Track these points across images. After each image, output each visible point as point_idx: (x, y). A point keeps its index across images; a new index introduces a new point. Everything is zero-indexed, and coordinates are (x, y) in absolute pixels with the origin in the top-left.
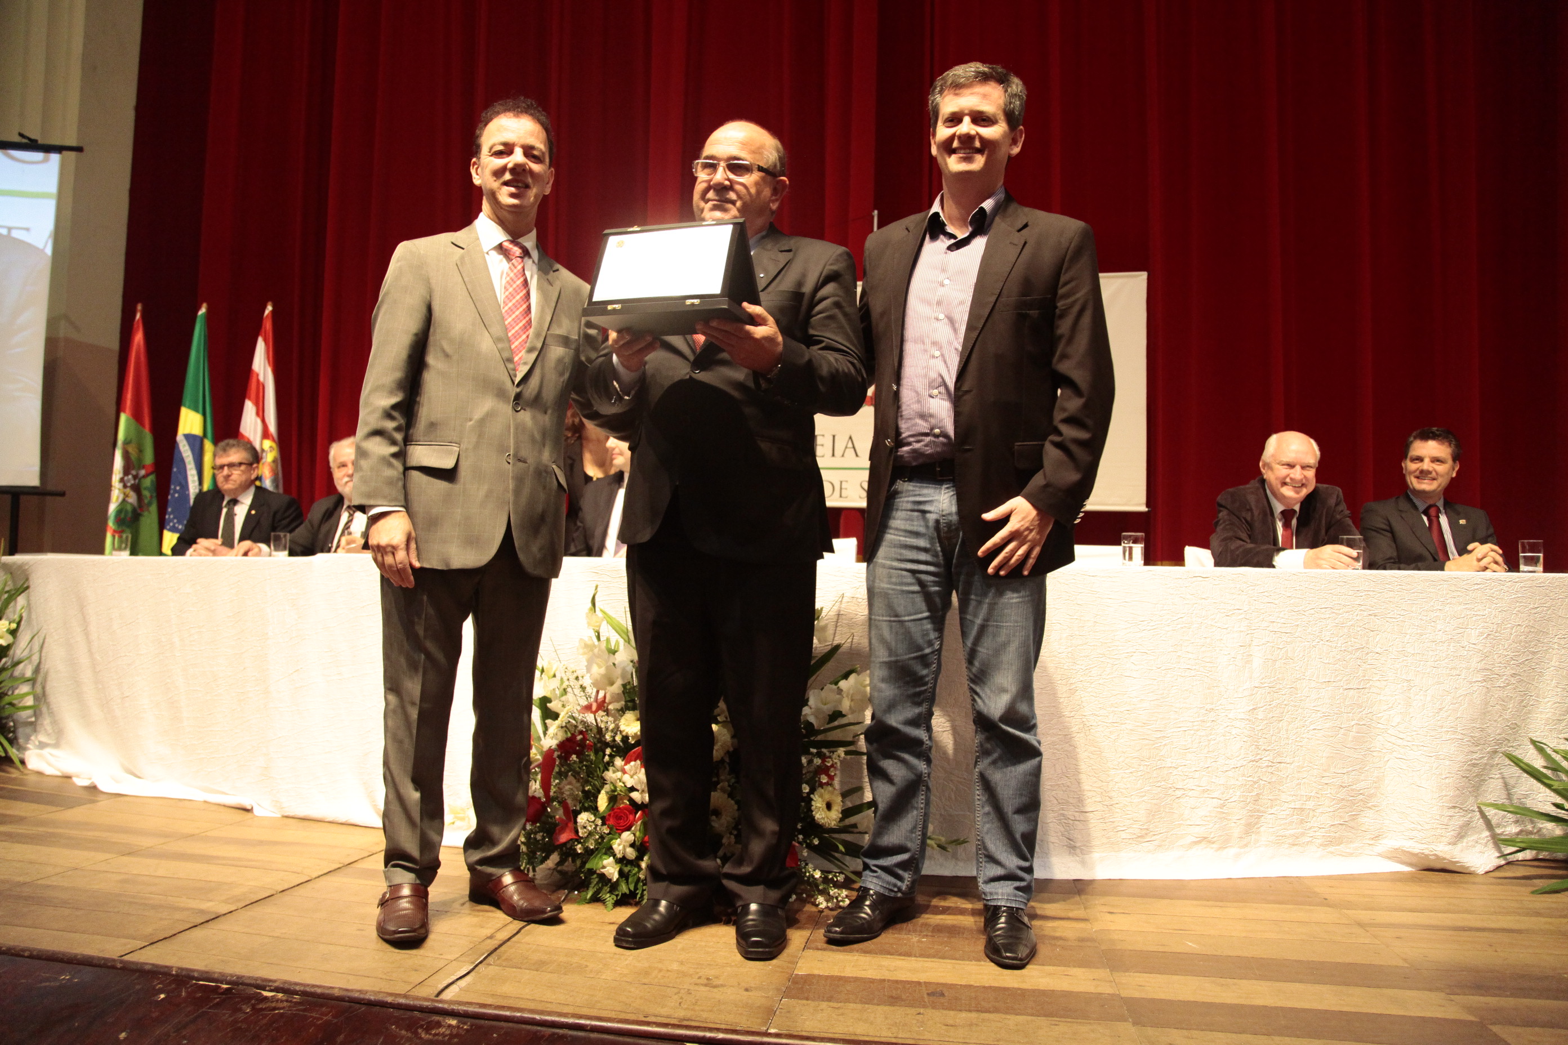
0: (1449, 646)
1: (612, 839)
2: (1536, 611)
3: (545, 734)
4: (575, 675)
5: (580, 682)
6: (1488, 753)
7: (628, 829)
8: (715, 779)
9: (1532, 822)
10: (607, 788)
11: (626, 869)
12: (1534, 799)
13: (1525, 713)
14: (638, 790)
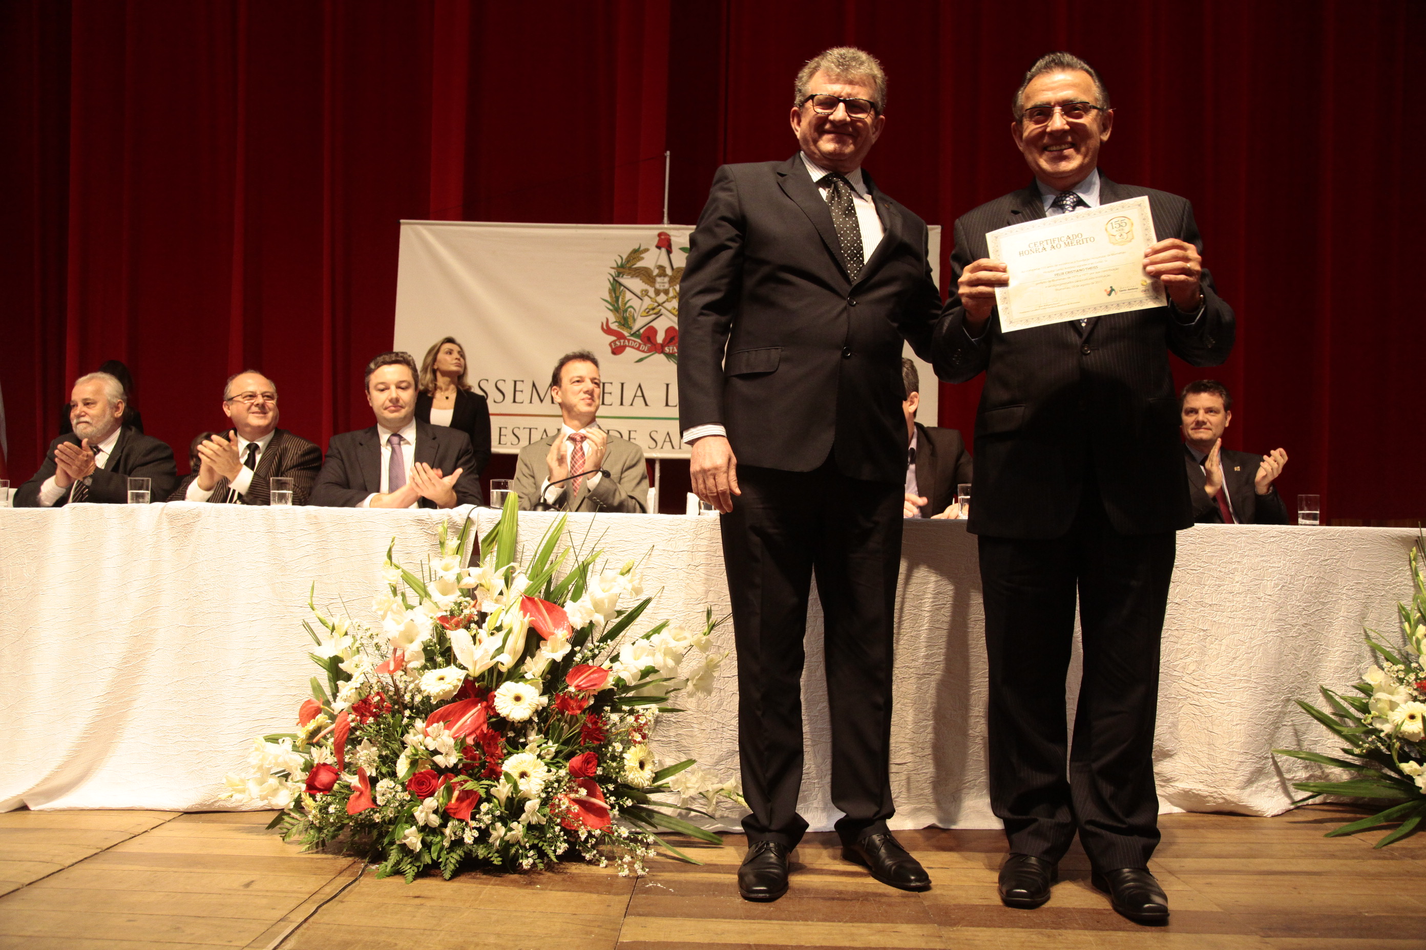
0: (1246, 597)
1: (413, 806)
2: (1326, 563)
3: (335, 696)
4: (369, 634)
5: (376, 641)
6: (1283, 701)
7: (431, 794)
8: (522, 740)
9: (1320, 768)
10: (408, 751)
11: (429, 838)
12: (1323, 745)
13: (1315, 661)
14: (441, 754)
